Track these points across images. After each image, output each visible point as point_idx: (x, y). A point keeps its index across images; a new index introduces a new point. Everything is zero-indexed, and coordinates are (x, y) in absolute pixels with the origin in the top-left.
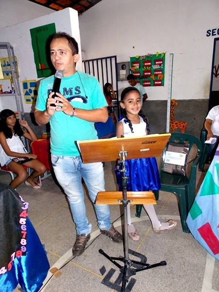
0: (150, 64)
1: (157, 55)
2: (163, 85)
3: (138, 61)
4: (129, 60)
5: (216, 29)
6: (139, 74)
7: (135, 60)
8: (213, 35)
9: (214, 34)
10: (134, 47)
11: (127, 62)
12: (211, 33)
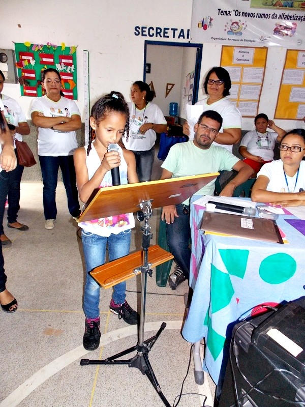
0: (51, 60)
1: (63, 48)
2: (77, 99)
3: (30, 51)
4: (13, 47)
5: (146, 28)
6: (33, 75)
7: (25, 50)
8: (143, 35)
9: (144, 33)
10: (19, 26)
11: (9, 50)
12: (140, 31)
